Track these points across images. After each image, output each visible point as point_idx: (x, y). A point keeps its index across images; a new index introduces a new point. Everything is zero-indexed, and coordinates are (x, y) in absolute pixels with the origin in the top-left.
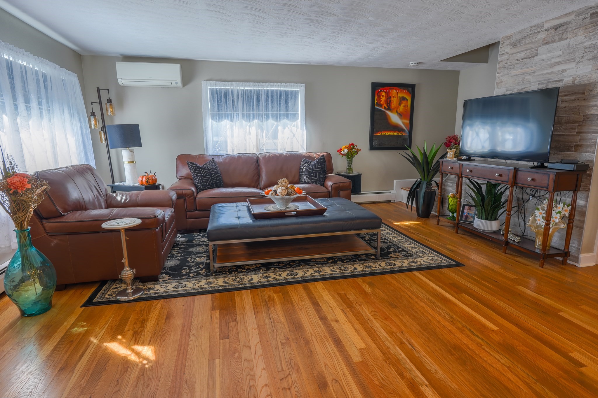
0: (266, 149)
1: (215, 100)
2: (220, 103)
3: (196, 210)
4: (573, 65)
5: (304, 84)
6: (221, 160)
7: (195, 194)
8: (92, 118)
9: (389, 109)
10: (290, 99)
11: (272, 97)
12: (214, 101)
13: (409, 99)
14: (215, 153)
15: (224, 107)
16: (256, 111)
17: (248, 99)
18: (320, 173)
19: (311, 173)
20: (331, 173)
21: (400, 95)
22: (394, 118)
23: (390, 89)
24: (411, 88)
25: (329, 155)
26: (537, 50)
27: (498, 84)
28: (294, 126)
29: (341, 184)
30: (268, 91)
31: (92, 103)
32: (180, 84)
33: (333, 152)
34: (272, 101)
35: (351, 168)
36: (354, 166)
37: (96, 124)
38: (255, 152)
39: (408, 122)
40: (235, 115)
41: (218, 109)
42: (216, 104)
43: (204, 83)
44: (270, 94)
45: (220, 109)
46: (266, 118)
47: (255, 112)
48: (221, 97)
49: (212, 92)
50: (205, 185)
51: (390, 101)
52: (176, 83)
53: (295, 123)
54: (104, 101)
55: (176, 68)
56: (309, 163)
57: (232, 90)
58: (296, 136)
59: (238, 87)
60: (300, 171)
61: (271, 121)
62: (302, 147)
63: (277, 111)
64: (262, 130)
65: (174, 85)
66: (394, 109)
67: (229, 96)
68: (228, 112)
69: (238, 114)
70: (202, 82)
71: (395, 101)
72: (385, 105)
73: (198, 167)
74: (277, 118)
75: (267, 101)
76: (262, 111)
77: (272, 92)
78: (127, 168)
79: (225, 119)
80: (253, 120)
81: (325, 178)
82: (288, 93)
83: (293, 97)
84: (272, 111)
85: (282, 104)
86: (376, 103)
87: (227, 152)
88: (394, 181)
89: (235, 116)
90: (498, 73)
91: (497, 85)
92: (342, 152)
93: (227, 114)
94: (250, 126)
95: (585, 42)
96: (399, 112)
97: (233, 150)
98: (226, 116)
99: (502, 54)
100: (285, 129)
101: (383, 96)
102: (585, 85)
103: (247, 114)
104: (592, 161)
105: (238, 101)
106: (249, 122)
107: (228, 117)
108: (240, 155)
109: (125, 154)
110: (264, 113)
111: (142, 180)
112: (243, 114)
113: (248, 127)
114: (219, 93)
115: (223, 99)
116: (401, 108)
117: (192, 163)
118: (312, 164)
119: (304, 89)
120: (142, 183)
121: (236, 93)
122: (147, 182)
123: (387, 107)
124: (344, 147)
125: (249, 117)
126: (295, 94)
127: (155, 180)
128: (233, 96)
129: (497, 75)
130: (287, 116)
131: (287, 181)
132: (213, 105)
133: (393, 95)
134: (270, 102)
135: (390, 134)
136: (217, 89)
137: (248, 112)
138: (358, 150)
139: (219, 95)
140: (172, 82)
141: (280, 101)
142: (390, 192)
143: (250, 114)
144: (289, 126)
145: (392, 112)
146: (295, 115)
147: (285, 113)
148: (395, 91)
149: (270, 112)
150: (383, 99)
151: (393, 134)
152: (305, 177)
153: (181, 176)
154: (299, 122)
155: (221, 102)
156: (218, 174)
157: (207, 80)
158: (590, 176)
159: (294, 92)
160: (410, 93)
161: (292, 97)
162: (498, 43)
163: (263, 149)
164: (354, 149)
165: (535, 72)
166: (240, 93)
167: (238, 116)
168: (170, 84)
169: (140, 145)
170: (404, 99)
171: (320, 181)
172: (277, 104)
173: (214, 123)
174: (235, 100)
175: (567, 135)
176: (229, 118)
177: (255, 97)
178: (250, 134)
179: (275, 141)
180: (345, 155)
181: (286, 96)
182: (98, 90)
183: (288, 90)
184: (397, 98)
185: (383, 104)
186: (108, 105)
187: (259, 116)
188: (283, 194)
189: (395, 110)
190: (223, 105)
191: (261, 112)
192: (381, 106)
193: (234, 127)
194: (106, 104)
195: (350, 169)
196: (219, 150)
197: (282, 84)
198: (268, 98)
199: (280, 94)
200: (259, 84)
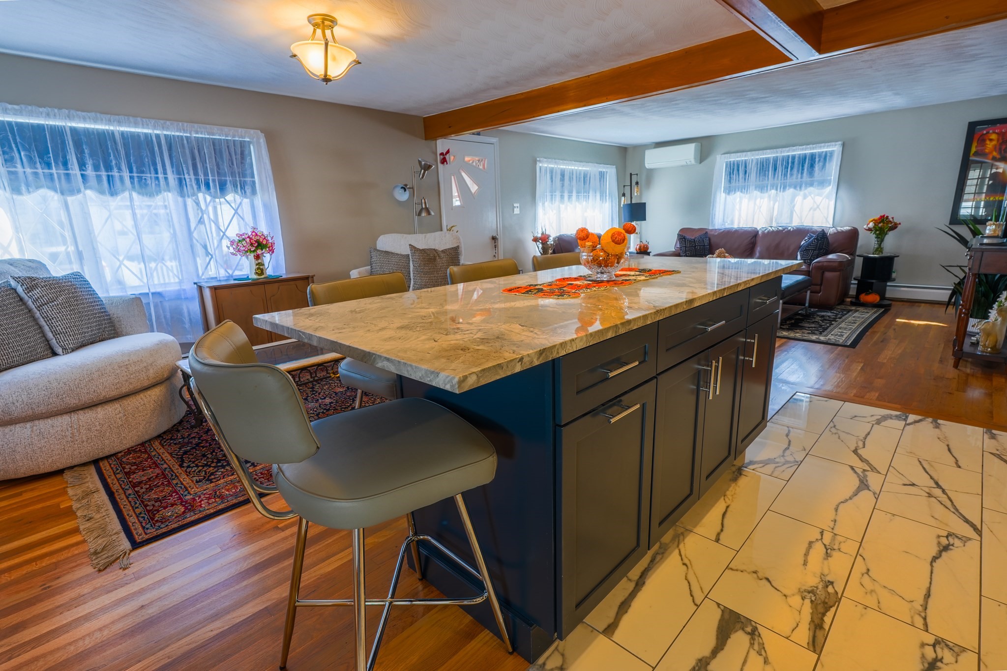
2: (732, 176)
5: (841, 142)
6: (716, 234)
8: (622, 198)
9: (1003, 158)
10: (817, 162)
11: (793, 163)
15: (736, 180)
16: (771, 181)
17: (763, 169)
19: (804, 250)
25: (853, 231)
28: (820, 195)
30: (788, 156)
31: (624, 186)
33: (859, 226)
34: (793, 168)
40: (746, 186)
44: (790, 160)
45: (732, 181)
46: (783, 189)
47: (769, 183)
48: (734, 169)
52: (691, 161)
53: (823, 190)
54: (634, 184)
55: (691, 147)
57: (746, 160)
58: (820, 207)
59: (753, 156)
60: (800, 247)
61: (788, 191)
63: (798, 180)
65: (689, 163)
67: (741, 168)
68: (740, 184)
69: (750, 185)
70: (719, 156)
72: (993, 153)
74: (796, 187)
75: (786, 168)
76: (779, 181)
77: (794, 156)
79: (738, 191)
82: (815, 155)
84: (791, 180)
85: (805, 170)
86: (972, 152)
89: (746, 188)
93: (739, 186)
94: (762, 198)
97: (739, 224)
100: (805, 198)
101: (991, 140)
103: (760, 185)
105: (751, 172)
106: (764, 193)
108: (738, 229)
110: (781, 182)
112: (756, 185)
113: (759, 199)
114: (732, 164)
115: (736, 171)
119: (841, 148)
121: (750, 163)
122: (641, 249)
123: (999, 156)
125: (762, 188)
126: (825, 158)
128: (746, 168)
130: (811, 184)
134: (789, 170)
135: (999, 199)
136: (734, 161)
137: (761, 183)
138: (898, 224)
139: (732, 167)
140: (687, 161)
141: (803, 166)
143: (763, 185)
144: (812, 195)
146: (824, 181)
147: (808, 180)
149: (788, 182)
150: (991, 145)
152: (798, 254)
155: (733, 174)
156: (705, 246)
157: (724, 153)
159: (824, 154)
161: (819, 160)
164: (887, 222)
166: (754, 163)
167: (750, 187)
168: (685, 163)
169: (645, 219)
172: (799, 171)
173: (726, 196)
174: (748, 171)
176: (741, 190)
177: (771, 165)
178: (761, 207)
181: (812, 159)
182: (630, 175)
183: (816, 152)
185: (988, 152)
186: (636, 187)
187: (773, 187)
190: (735, 178)
191: (777, 182)
192: (982, 155)
193: (744, 199)
195: (879, 249)
197: (808, 146)
198: (788, 164)
199: (803, 159)
200: (778, 150)
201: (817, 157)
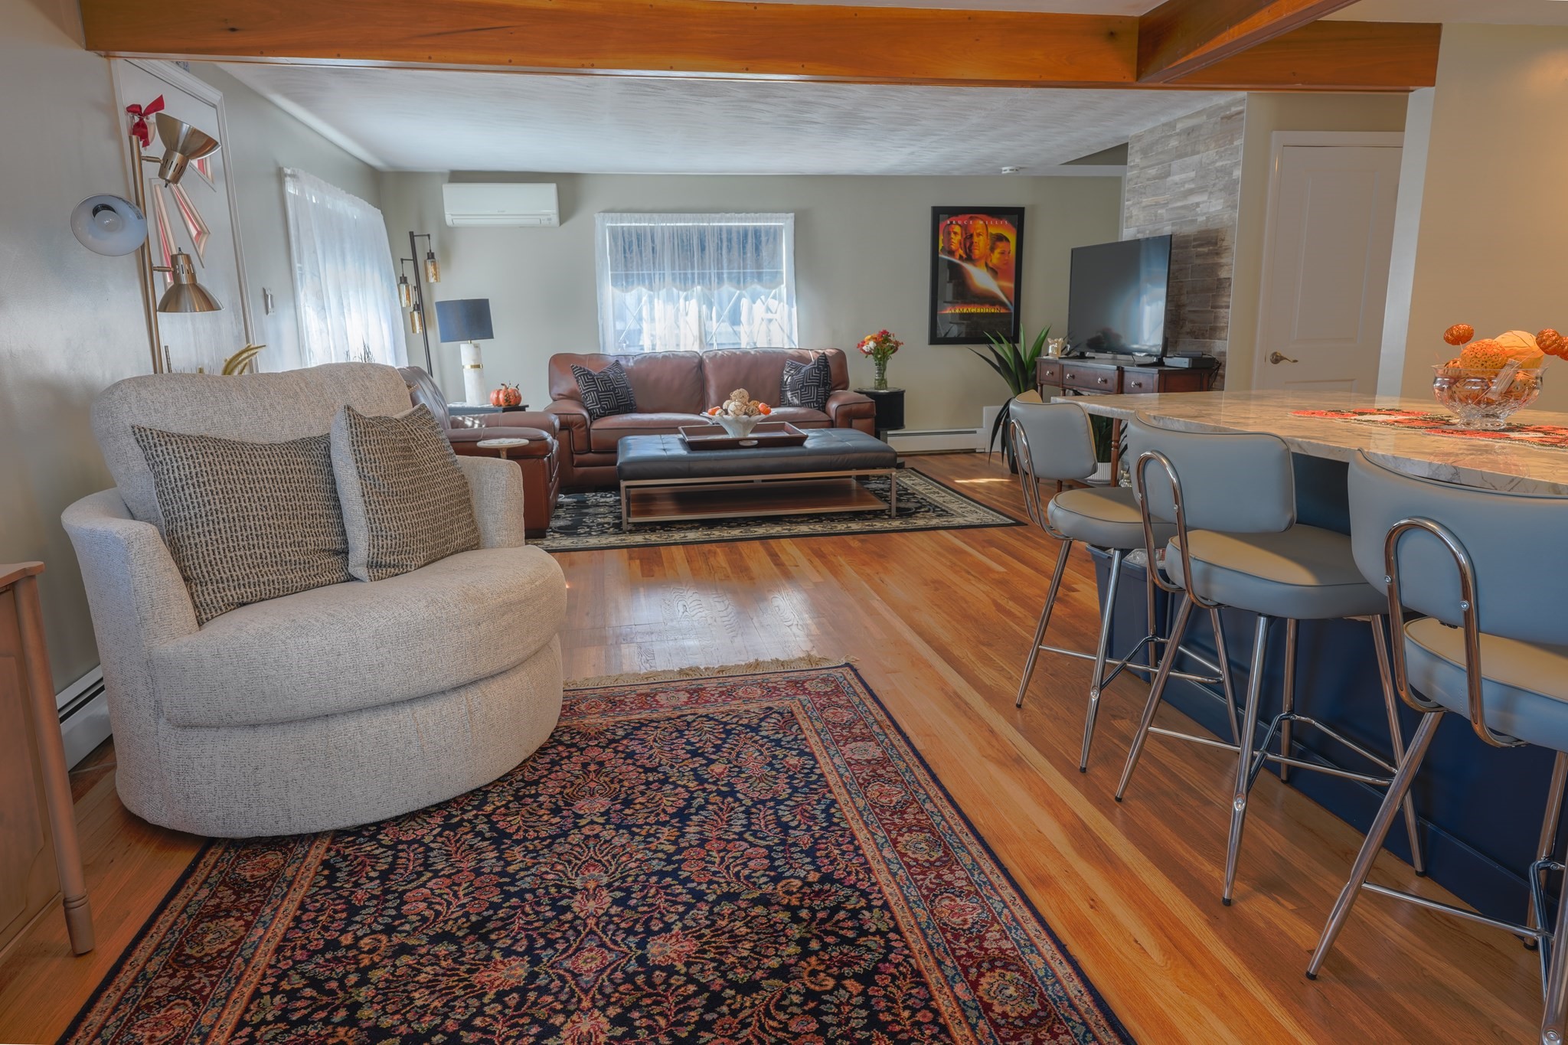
0: (718, 344)
1: (620, 249)
2: (628, 255)
3: (590, 452)
4: (1204, 198)
5: (792, 214)
6: (631, 364)
7: (589, 423)
8: (403, 287)
9: (969, 258)
10: (763, 243)
11: (729, 240)
12: (617, 251)
13: (1012, 238)
14: (620, 352)
15: (637, 262)
16: (698, 269)
17: (683, 247)
18: (818, 386)
19: (801, 388)
20: (845, 388)
21: (993, 231)
22: (980, 278)
23: (971, 218)
24: (1015, 216)
25: (841, 356)
26: (1170, 166)
27: (1127, 218)
28: (774, 297)
29: (854, 407)
30: (721, 228)
31: (402, 260)
32: (555, 219)
33: (848, 347)
34: (729, 249)
35: (883, 379)
36: (889, 375)
37: (408, 298)
38: (696, 348)
39: (1012, 285)
40: (657, 276)
41: (626, 266)
42: (621, 256)
43: (598, 218)
44: (724, 236)
45: (629, 265)
46: (718, 283)
47: (696, 271)
48: (631, 243)
49: (614, 236)
50: (603, 409)
51: (971, 243)
52: (549, 219)
53: (777, 290)
54: (421, 257)
55: (550, 190)
56: (797, 369)
57: (652, 228)
58: (776, 317)
59: (662, 222)
60: (782, 383)
61: (727, 288)
62: (790, 338)
63: (739, 269)
64: (710, 306)
65: (545, 222)
66: (980, 258)
67: (645, 242)
68: (645, 272)
69: (664, 274)
70: (596, 215)
71: (981, 243)
72: (961, 252)
73: (591, 375)
74: (739, 282)
75: (719, 248)
76: (710, 269)
77: (729, 230)
78: (469, 376)
79: (639, 284)
80: (692, 287)
81: (827, 397)
82: (760, 232)
83: (771, 239)
84: (728, 268)
85: (749, 255)
86: (940, 248)
87: (643, 349)
88: (984, 408)
89: (657, 280)
90: (1128, 200)
91: (1127, 221)
92: (865, 348)
93: (643, 275)
94: (686, 299)
95: (1216, 161)
96: (990, 265)
97: (654, 346)
98: (641, 280)
99: (1131, 167)
100: (754, 302)
101: (955, 233)
102: (1217, 231)
103: (680, 274)
104: (1223, 354)
105: (663, 250)
106: (685, 290)
107: (644, 282)
108: (667, 354)
109: (466, 351)
110: (714, 271)
111: (498, 398)
112: (673, 274)
113: (682, 301)
114: (626, 235)
115: (635, 247)
116: (995, 258)
117: (581, 368)
118: (803, 371)
119: (793, 224)
120: (498, 404)
121: (660, 234)
122: (507, 401)
123: (964, 256)
124: (869, 337)
125: (685, 282)
126: (774, 235)
127: (519, 398)
128: (653, 241)
129: (1127, 203)
130: (759, 277)
131: (746, 393)
132: (616, 260)
133: (978, 231)
134: (724, 251)
135: (973, 310)
136: (623, 227)
137: (682, 272)
138: (897, 344)
139: (627, 240)
140: (541, 217)
141: (744, 247)
142: (975, 432)
143: (685, 274)
144: (763, 297)
145: (975, 265)
146: (775, 278)
147: (754, 271)
148: (981, 222)
149: (725, 271)
150: (956, 240)
151: (979, 311)
152: (789, 394)
153: (559, 395)
154: (783, 287)
155: (631, 252)
156: (628, 388)
157: (604, 212)
158: (1223, 377)
159: (772, 230)
160: (1014, 226)
161: (768, 240)
162: (1126, 144)
163: (712, 344)
164: (890, 341)
165: (1168, 203)
166: (667, 236)
167: (664, 278)
168: (536, 221)
169: (491, 336)
170: (1000, 238)
171: (817, 402)
172: (739, 255)
173: (617, 292)
174: (658, 248)
175: (1201, 312)
176: (647, 282)
177: (695, 242)
178: (687, 314)
179: (736, 328)
180: (869, 353)
181: (756, 237)
182: (412, 234)
183: (760, 226)
184: (985, 236)
185: (957, 250)
186: (428, 263)
187: (703, 279)
188: (737, 412)
189: (983, 261)
190: (635, 260)
191: (708, 271)
192: (951, 253)
193: (656, 300)
194: (425, 261)
195: (882, 381)
196: (628, 346)
197: (749, 215)
198: (721, 242)
199: (745, 233)
200: (703, 215)
201: (763, 235)
